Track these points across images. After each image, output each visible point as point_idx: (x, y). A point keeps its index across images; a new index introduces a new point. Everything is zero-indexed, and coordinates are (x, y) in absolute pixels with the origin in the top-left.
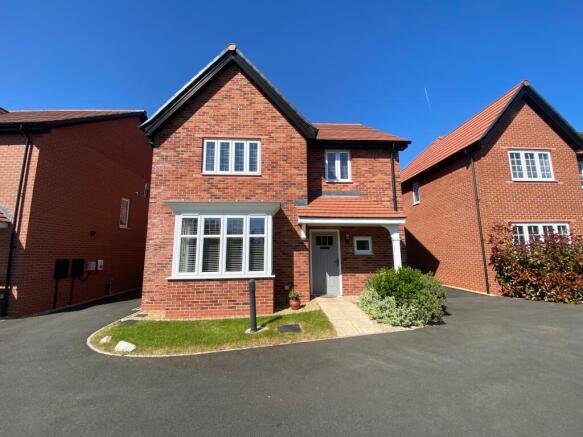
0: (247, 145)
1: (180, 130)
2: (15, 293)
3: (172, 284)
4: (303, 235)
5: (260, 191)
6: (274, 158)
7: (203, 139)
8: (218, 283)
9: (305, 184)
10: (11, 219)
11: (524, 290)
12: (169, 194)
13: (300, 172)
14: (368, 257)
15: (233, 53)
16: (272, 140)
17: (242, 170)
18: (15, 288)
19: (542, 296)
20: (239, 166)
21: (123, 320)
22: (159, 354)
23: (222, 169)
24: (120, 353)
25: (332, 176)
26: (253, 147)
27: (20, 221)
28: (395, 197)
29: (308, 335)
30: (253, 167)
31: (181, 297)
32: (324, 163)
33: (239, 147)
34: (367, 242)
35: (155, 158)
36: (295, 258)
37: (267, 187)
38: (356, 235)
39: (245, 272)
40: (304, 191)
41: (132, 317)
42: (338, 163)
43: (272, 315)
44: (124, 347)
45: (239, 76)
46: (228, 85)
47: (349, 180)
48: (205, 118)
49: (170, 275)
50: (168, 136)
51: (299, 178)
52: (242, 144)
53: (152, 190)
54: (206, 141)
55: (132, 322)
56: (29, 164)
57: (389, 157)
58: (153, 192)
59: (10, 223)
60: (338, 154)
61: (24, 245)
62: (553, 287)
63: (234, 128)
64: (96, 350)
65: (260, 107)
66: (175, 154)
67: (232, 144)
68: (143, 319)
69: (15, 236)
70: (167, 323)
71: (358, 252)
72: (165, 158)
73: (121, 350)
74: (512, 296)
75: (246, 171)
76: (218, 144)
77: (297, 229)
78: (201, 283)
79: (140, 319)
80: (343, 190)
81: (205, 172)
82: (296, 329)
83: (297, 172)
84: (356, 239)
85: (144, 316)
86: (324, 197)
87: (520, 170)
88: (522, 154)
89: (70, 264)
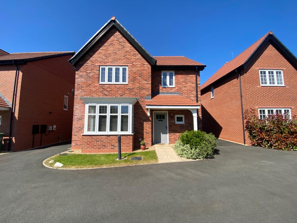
0: (121, 69)
1: (88, 62)
2: (14, 140)
3: (84, 137)
4: (149, 114)
5: (127, 92)
6: (134, 75)
7: (100, 66)
8: (106, 137)
9: (150, 88)
10: (11, 106)
11: (262, 143)
12: (83, 93)
13: (148, 83)
14: (182, 125)
15: (114, 21)
16: (133, 66)
17: (119, 82)
18: (14, 138)
19: (271, 146)
20: (117, 80)
21: (61, 153)
22: (73, 168)
23: (109, 81)
24: (56, 167)
25: (165, 84)
26: (124, 70)
27: (15, 107)
28: (197, 95)
29: (144, 162)
30: (124, 80)
31: (88, 143)
32: (161, 78)
33: (117, 70)
34: (182, 117)
35: (77, 76)
36: (145, 126)
37: (131, 90)
38: (176, 114)
39: (119, 132)
40: (150, 92)
41: (66, 152)
42: (168, 78)
43: (132, 152)
44: (58, 165)
45: (117, 33)
46: (112, 38)
47: (174, 86)
48: (101, 55)
49: (83, 133)
50: (83, 65)
51: (147, 85)
52: (119, 68)
53: (75, 92)
54: (101, 67)
55: (66, 154)
56: (18, 80)
57: (195, 74)
58: (76, 93)
59: (10, 108)
60: (168, 73)
61: (17, 118)
62: (277, 141)
63: (115, 60)
64: (46, 166)
65: (128, 49)
66: (86, 74)
67: (114, 68)
68: (71, 153)
69: (13, 114)
70: (82, 155)
71: (177, 123)
72: (81, 76)
73: (56, 166)
74: (256, 146)
75: (121, 82)
76: (107, 68)
77: (146, 111)
78: (98, 137)
79: (70, 153)
80: (170, 91)
81: (101, 83)
82: (140, 159)
83: (146, 82)
84: (176, 116)
85: (72, 152)
86: (160, 95)
87: (265, 80)
88: (267, 72)
89: (40, 127)
